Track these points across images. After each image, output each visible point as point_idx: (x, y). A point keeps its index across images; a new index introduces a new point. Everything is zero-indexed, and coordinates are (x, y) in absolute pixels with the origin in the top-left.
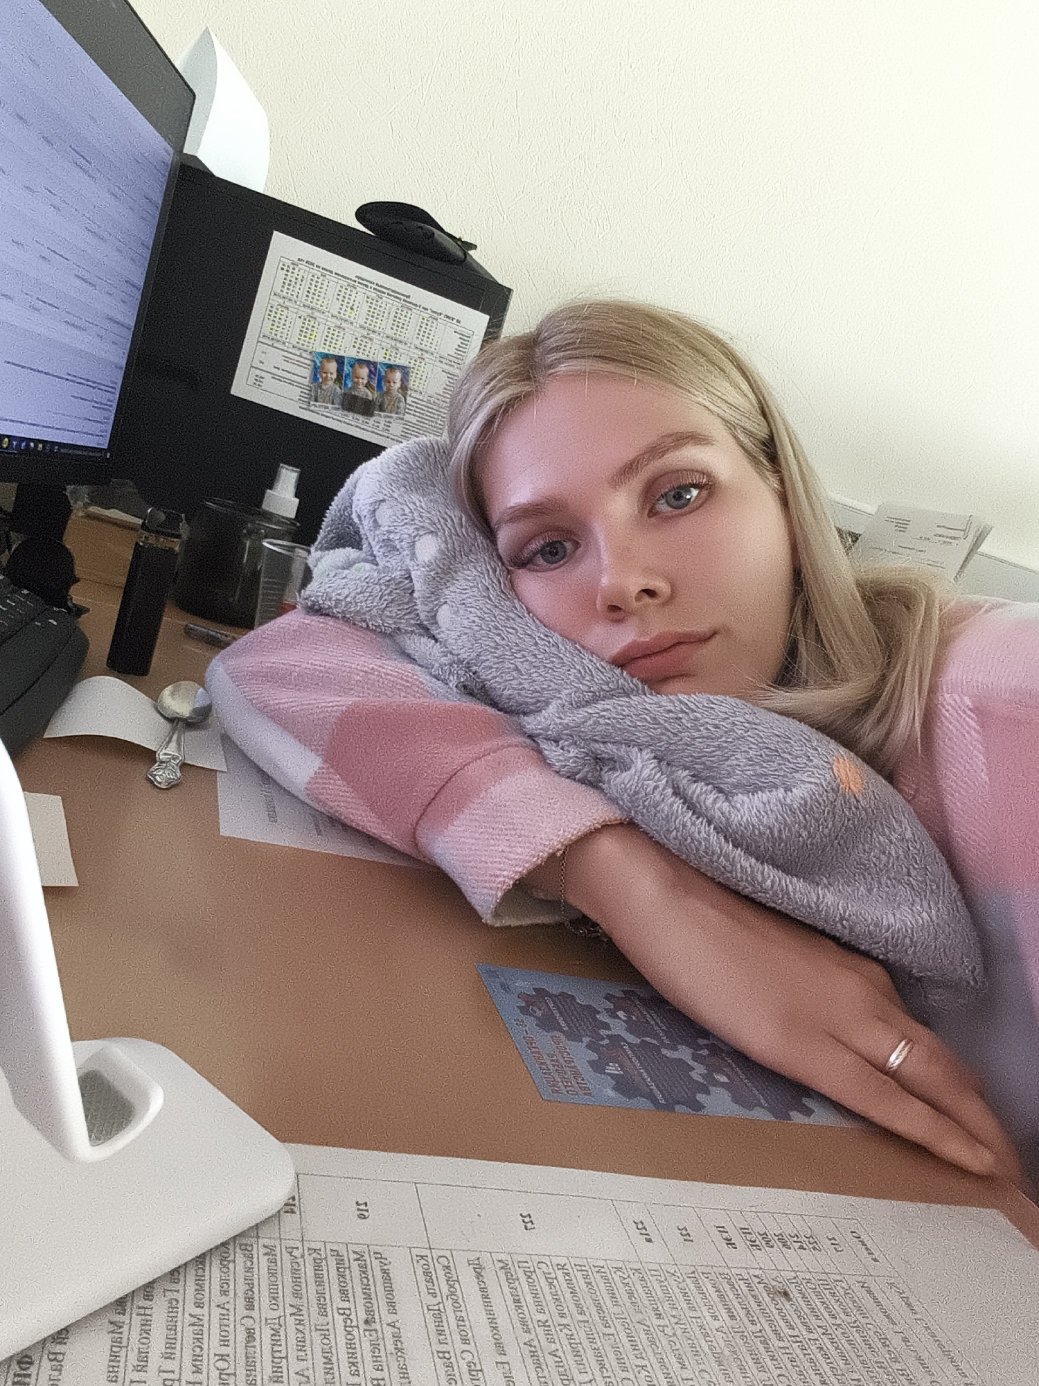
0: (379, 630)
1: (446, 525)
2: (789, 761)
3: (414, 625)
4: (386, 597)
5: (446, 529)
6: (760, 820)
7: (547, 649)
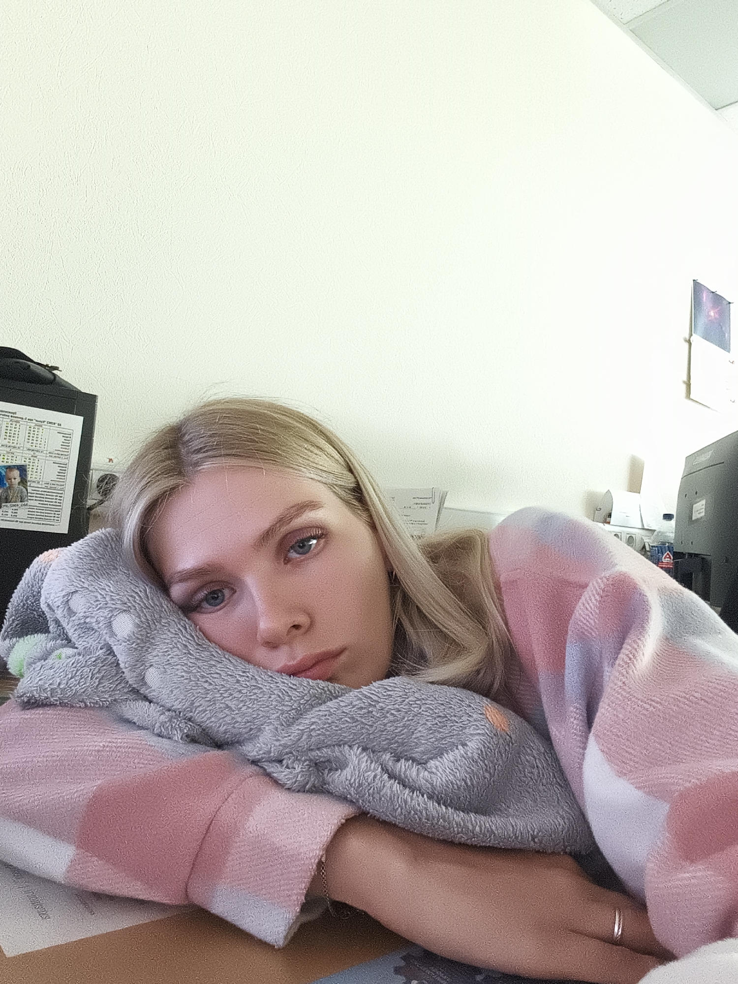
0: (98, 706)
1: (135, 602)
2: (457, 722)
3: (126, 693)
4: (96, 676)
5: (137, 606)
6: (455, 776)
7: (248, 684)
